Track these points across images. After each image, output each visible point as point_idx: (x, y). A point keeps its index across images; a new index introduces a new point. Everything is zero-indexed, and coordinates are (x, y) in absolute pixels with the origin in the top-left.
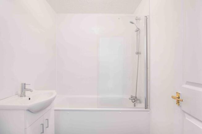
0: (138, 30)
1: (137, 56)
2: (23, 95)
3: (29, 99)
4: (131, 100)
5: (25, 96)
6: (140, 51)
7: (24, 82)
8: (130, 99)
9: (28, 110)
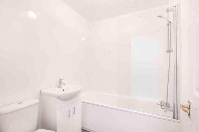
0: (169, 24)
1: (169, 54)
2: (60, 87)
3: (63, 90)
4: (160, 106)
5: (61, 88)
6: (171, 49)
7: (61, 78)
8: (158, 105)
9: (58, 97)
